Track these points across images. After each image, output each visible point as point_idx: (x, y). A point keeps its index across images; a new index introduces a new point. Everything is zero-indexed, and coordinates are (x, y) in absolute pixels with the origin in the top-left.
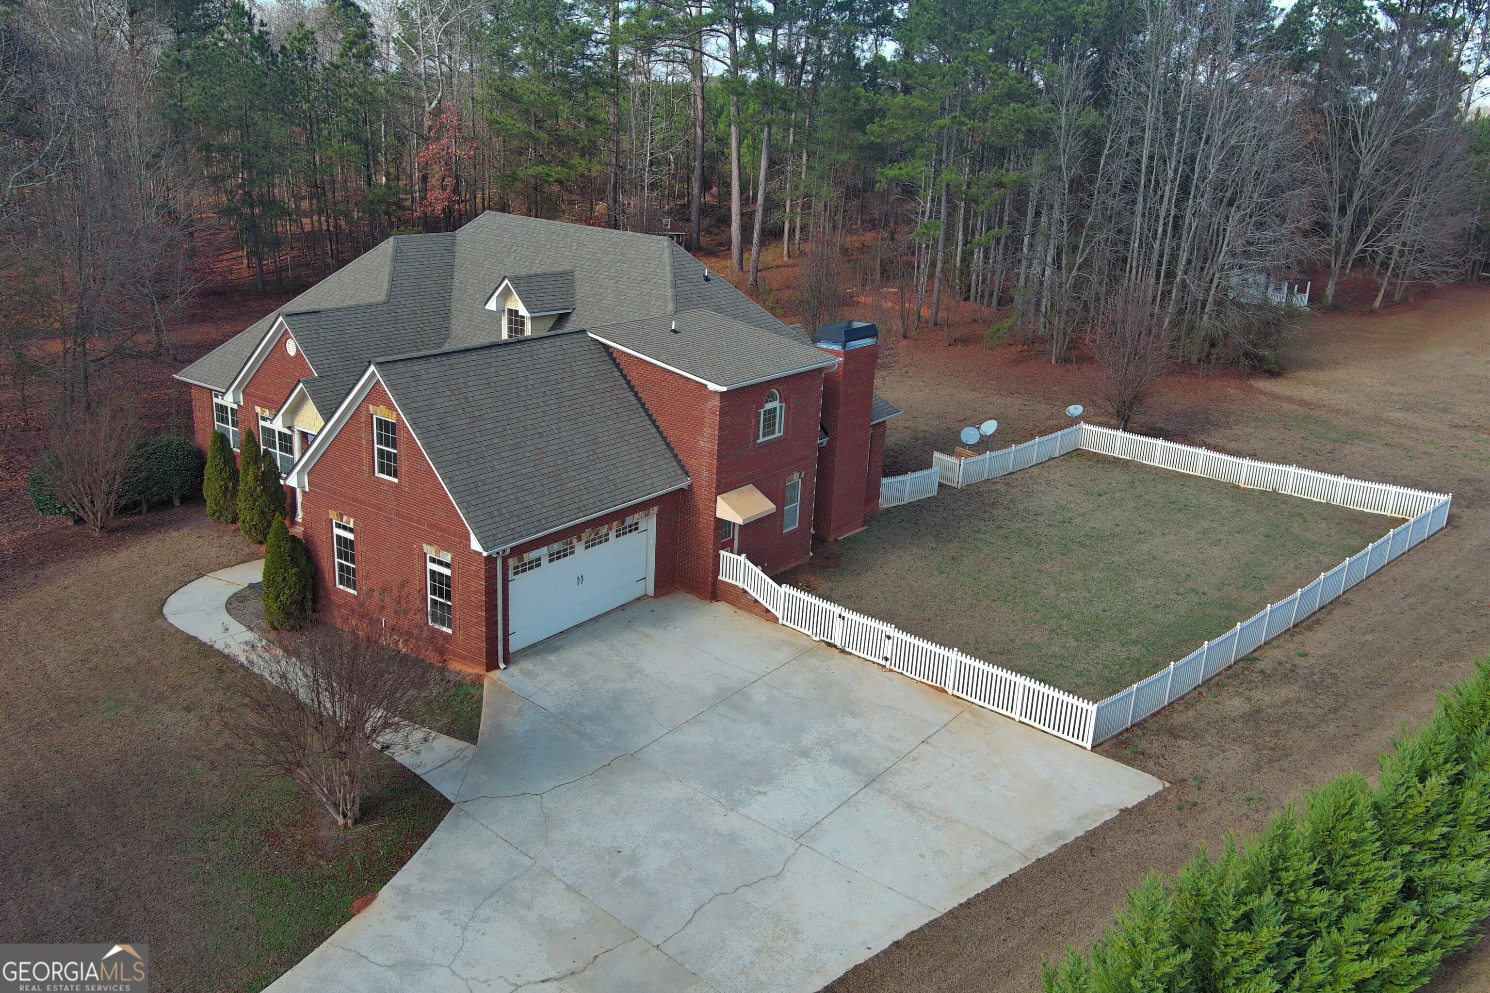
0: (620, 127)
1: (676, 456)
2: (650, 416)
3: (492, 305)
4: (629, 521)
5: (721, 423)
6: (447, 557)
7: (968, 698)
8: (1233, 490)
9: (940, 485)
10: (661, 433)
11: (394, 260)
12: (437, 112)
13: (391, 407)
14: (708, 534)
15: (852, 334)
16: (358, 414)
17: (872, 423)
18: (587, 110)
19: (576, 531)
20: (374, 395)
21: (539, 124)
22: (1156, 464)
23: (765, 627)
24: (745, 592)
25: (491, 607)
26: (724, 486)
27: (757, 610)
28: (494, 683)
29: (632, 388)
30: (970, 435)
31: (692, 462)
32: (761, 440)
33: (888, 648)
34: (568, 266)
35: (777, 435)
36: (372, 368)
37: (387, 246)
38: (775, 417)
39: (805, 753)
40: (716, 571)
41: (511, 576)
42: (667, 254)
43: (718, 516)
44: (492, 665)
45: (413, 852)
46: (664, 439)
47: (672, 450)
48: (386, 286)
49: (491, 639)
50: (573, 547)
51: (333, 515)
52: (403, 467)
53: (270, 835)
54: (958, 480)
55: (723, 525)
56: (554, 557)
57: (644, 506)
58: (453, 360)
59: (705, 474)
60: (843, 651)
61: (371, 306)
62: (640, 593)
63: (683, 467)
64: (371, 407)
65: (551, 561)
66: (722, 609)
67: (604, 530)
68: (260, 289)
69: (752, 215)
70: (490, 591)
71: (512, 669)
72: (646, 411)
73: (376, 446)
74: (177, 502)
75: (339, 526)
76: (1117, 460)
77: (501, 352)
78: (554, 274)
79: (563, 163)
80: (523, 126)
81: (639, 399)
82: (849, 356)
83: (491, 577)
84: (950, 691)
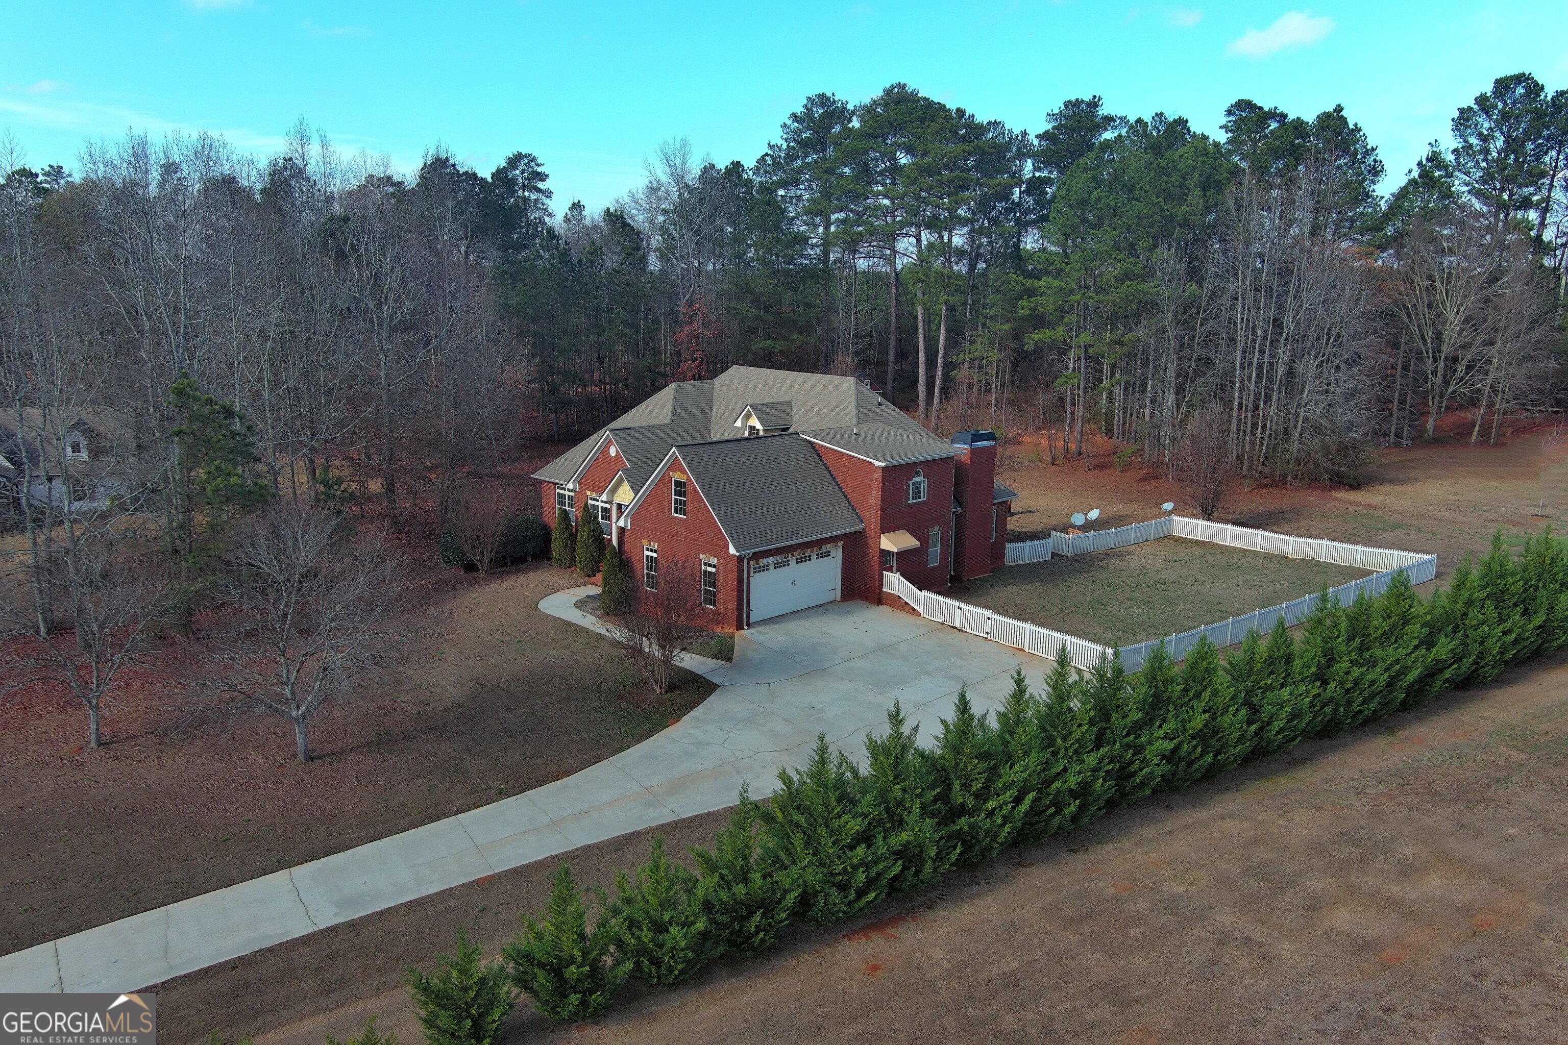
0: (831, 309)
1: (855, 510)
2: (839, 486)
3: (739, 424)
4: (824, 549)
5: (883, 487)
6: (714, 561)
7: (1038, 654)
8: (1282, 560)
9: (1053, 554)
10: (845, 496)
11: (675, 397)
12: (690, 304)
13: (684, 472)
14: (875, 560)
15: (976, 437)
16: (663, 479)
17: (995, 501)
18: (804, 298)
19: (790, 549)
20: (674, 465)
21: (767, 308)
22: (1228, 544)
23: (912, 619)
24: (899, 598)
25: (740, 590)
26: (886, 528)
27: (907, 609)
28: (741, 636)
29: (827, 468)
30: (1078, 519)
31: (865, 513)
32: (911, 501)
33: (988, 626)
34: (787, 399)
35: (922, 499)
36: (674, 449)
37: (671, 388)
38: (920, 488)
39: (928, 673)
40: (881, 585)
41: (752, 574)
42: (853, 388)
43: (882, 547)
44: (740, 627)
45: (699, 704)
46: (848, 500)
47: (852, 506)
48: (670, 414)
49: (740, 610)
50: (789, 561)
51: (644, 542)
52: (689, 508)
53: (621, 697)
54: (1068, 551)
55: (885, 554)
56: (777, 566)
57: (833, 540)
58: (719, 446)
59: (873, 520)
60: (961, 630)
61: (661, 426)
62: (832, 599)
63: (859, 517)
64: (671, 473)
65: (776, 568)
66: (884, 610)
67: (808, 553)
68: (556, 437)
69: (934, 377)
70: (740, 580)
71: (751, 630)
72: (836, 482)
73: (673, 497)
74: (529, 559)
75: (648, 549)
76: (1198, 542)
77: (746, 443)
78: (779, 403)
79: (785, 339)
80: (754, 311)
81: (832, 475)
82: (974, 452)
83: (740, 571)
84: (1026, 650)
